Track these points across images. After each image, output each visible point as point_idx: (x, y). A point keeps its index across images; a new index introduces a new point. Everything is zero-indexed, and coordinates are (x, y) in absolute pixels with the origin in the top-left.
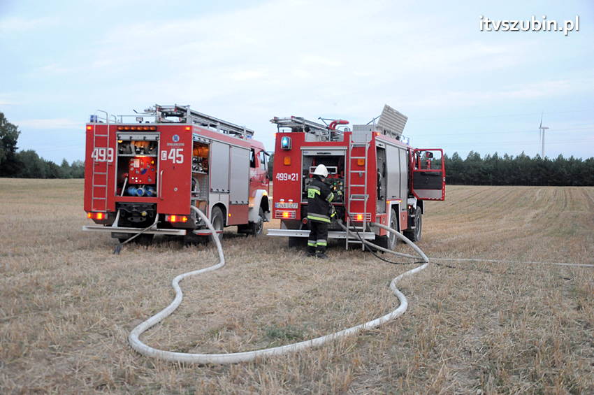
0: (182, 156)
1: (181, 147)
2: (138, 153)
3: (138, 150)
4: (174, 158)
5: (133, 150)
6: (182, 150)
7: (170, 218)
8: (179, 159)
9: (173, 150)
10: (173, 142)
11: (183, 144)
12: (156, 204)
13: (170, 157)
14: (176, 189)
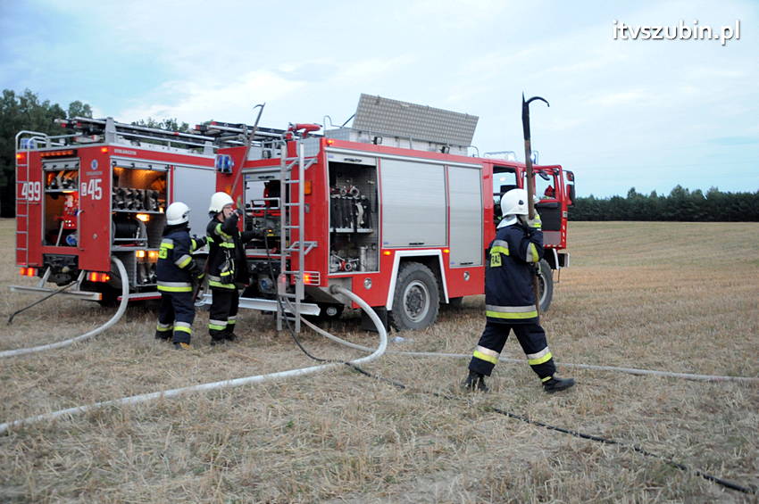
0: (100, 189)
1: (99, 177)
2: (66, 187)
3: (65, 183)
4: (92, 192)
5: (59, 183)
6: (100, 180)
7: (91, 276)
8: (97, 193)
9: (92, 181)
10: (93, 171)
11: (101, 173)
12: (77, 257)
13: (89, 192)
14: (95, 235)
